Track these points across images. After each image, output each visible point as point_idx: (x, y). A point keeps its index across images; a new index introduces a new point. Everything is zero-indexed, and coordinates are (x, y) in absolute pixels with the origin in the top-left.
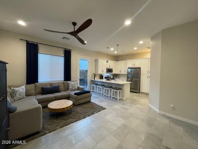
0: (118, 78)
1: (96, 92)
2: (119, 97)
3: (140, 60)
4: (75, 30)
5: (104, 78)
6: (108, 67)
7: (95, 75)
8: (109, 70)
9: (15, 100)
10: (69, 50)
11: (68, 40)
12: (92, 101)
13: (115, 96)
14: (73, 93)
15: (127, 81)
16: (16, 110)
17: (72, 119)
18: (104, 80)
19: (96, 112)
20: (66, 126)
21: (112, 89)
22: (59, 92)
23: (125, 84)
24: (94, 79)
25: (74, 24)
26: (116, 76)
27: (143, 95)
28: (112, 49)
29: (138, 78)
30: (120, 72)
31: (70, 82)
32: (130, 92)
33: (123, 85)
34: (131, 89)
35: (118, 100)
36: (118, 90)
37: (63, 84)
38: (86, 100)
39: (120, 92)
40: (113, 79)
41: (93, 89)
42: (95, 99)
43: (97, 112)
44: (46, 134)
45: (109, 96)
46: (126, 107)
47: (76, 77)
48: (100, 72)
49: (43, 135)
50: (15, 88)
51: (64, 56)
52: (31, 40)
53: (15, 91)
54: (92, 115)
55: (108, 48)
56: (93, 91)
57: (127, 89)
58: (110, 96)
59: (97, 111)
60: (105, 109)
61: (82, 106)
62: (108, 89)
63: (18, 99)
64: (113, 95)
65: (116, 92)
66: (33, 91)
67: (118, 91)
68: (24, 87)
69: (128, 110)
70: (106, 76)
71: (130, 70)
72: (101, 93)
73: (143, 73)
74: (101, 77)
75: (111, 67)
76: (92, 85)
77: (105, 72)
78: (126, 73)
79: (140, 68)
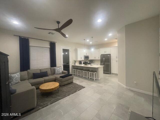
0: (94, 63)
1: (77, 75)
2: (95, 78)
3: (110, 48)
4: (59, 27)
5: (82, 63)
6: (85, 55)
7: (75, 62)
8: (87, 57)
9: (12, 84)
10: (54, 42)
11: (53, 34)
12: (74, 82)
13: (92, 77)
14: (58, 76)
15: (101, 65)
17: (59, 97)
18: (83, 65)
19: (78, 90)
20: (55, 102)
21: (90, 72)
22: (47, 76)
23: (99, 67)
24: (75, 65)
25: (58, 23)
26: (92, 62)
27: (113, 75)
28: (88, 41)
29: (109, 62)
30: (95, 58)
31: (56, 68)
32: (104, 73)
33: (98, 68)
34: (104, 71)
35: (95, 80)
37: (50, 70)
38: (69, 81)
39: (95, 74)
40: (89, 64)
41: (74, 73)
42: (77, 81)
43: (79, 90)
44: (40, 109)
45: (87, 77)
46: (101, 85)
47: (60, 64)
48: (79, 59)
49: (38, 110)
50: (12, 75)
51: (50, 47)
52: (23, 35)
53: (12, 77)
54: (75, 92)
55: (84, 40)
56: (74, 74)
57: (101, 71)
58: (88, 78)
59: (79, 89)
60: (85, 87)
61: (67, 86)
62: (86, 72)
63: (14, 84)
64: (90, 76)
65: (93, 74)
66: (26, 77)
67: (94, 73)
68: (18, 74)
69: (103, 88)
70: (84, 62)
71: (103, 56)
72: (81, 75)
73: (113, 58)
74: (80, 62)
75: (87, 55)
76: (73, 69)
77: (83, 59)
78: (100, 59)
79: (110, 54)
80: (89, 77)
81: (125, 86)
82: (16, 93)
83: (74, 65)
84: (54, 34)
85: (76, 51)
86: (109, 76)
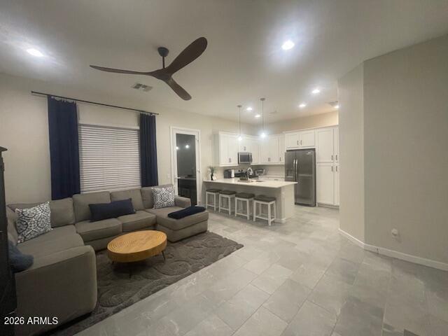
0: (266, 174)
1: (218, 209)
2: (272, 218)
3: (313, 131)
4: (165, 67)
5: (233, 175)
6: (241, 151)
7: (213, 170)
8: (245, 159)
9: (25, 238)
10: (151, 113)
11: (147, 91)
12: (210, 229)
13: (262, 216)
14: (164, 213)
15: (287, 180)
16: (31, 264)
17: (167, 277)
18: (234, 181)
19: (222, 255)
20: (154, 292)
21: (255, 199)
22: (133, 213)
23: (283, 187)
24: (212, 179)
25: (163, 52)
26: (260, 170)
27: (323, 209)
28: (249, 109)
29: (311, 173)
30: (269, 159)
31: (157, 189)
32: (295, 204)
33: (279, 190)
34: (296, 197)
35: (270, 225)
36: (269, 201)
37: (139, 194)
38: (196, 228)
39: (272, 206)
40: (254, 176)
41: (209, 203)
42: (219, 227)
43: (225, 256)
44: (107, 316)
45: (248, 216)
46: (288, 238)
47: (169, 177)
48: (224, 163)
49: (102, 319)
50: (24, 210)
51: (138, 128)
52: (59, 93)
53: (26, 215)
54: (214, 262)
55: (239, 106)
56: (209, 207)
57: (288, 198)
58: (252, 217)
59: (225, 253)
60: (243, 246)
61: (188, 244)
62: (245, 200)
63: (33, 236)
64: (257, 213)
65: (265, 207)
66: (70, 214)
67: (269, 204)
68: (46, 206)
69: (296, 247)
70: (237, 172)
71: (292, 154)
72: (229, 210)
73: (321, 161)
74: (227, 173)
75: (248, 151)
76: (207, 193)
77: (235, 163)
78: (283, 162)
79: (314, 150)
80: (255, 216)
81: (362, 243)
82: (34, 267)
83: (210, 181)
84: (151, 88)
85: (215, 139)
86: (310, 213)
